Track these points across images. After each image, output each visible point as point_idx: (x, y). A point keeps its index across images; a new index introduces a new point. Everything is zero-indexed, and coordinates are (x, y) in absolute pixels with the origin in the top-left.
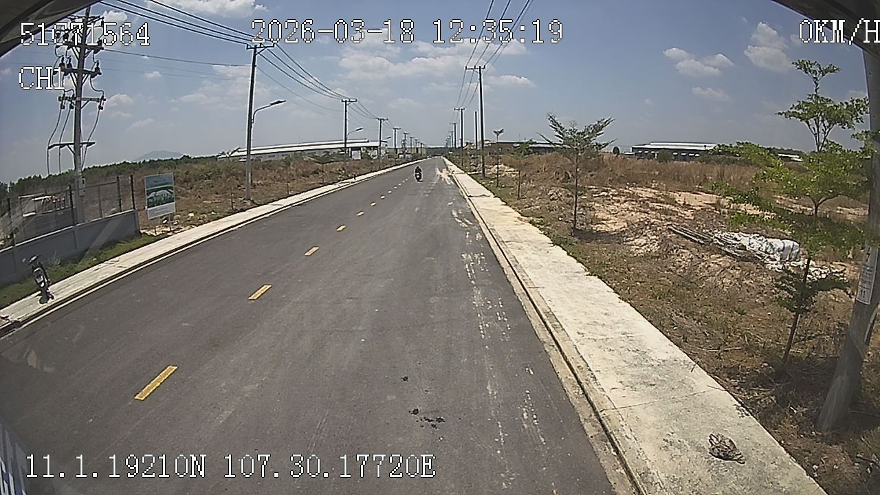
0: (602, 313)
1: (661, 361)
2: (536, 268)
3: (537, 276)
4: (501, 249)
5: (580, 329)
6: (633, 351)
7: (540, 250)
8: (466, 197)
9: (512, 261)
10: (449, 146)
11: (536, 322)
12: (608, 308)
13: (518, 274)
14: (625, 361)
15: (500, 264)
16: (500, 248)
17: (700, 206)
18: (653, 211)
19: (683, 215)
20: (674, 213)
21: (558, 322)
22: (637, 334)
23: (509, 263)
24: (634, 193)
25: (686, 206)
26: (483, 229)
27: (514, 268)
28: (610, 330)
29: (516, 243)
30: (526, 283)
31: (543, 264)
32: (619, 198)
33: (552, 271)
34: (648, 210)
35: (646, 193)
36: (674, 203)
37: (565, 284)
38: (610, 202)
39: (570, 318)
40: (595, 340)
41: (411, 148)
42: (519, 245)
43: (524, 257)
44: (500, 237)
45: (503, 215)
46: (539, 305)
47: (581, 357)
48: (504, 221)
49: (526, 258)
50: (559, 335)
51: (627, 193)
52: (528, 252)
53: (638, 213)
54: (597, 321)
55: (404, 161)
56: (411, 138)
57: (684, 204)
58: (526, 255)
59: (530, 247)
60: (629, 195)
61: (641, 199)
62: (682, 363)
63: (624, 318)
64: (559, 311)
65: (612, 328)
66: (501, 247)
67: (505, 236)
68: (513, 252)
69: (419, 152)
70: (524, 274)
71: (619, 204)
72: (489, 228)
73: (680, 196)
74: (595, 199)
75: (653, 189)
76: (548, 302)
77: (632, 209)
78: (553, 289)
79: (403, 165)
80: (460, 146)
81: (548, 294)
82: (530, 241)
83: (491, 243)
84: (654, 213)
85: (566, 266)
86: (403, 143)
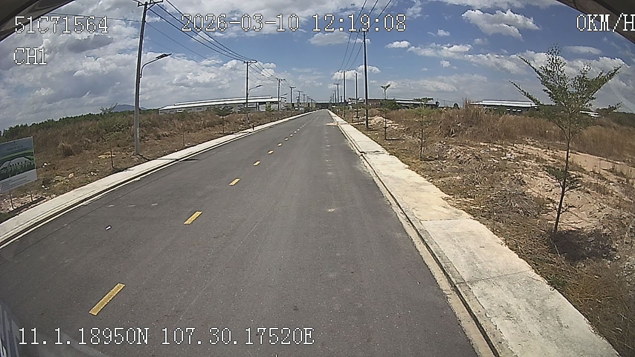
10: (333, 102)
41: (304, 103)
55: (299, 113)
56: (304, 95)
69: (310, 106)
79: (298, 116)
86: (298, 98)
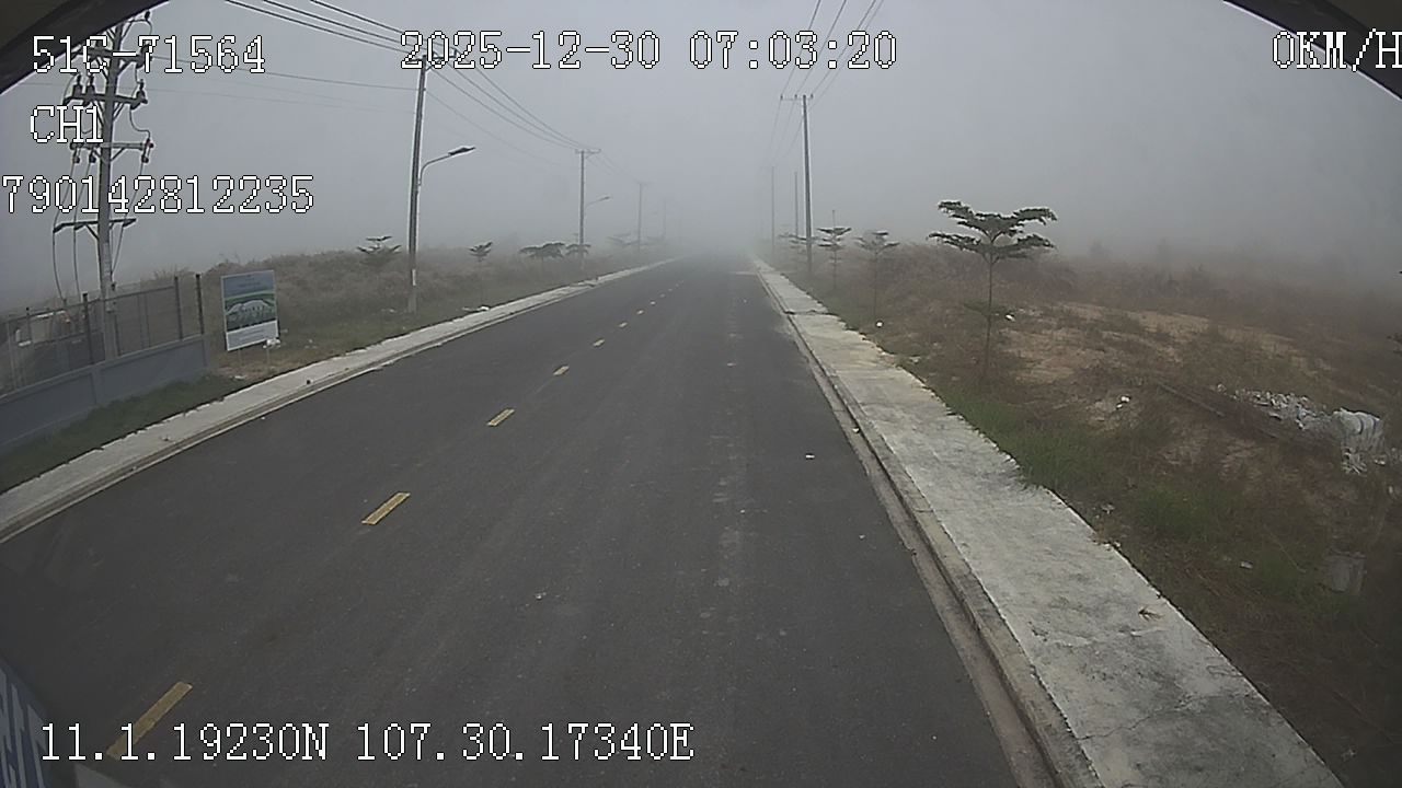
0: (1073, 577)
3: (931, 484)
4: (855, 422)
5: (1037, 620)
6: (1150, 676)
7: (928, 422)
8: (782, 314)
9: (879, 448)
14: (1137, 706)
15: (854, 451)
16: (852, 417)
17: (1185, 337)
19: (1165, 356)
20: (1147, 350)
22: (1150, 630)
26: (817, 376)
27: (883, 462)
28: (1094, 622)
29: (883, 409)
30: (912, 499)
32: (1047, 321)
33: (958, 470)
34: (1102, 344)
37: (987, 502)
39: (1013, 593)
40: (1070, 649)
42: (889, 411)
43: (901, 436)
44: (850, 394)
45: (851, 349)
46: (945, 555)
47: (1051, 698)
48: (853, 361)
49: (905, 441)
51: (1056, 310)
52: (905, 426)
53: (1087, 350)
54: (1066, 597)
57: (1159, 333)
58: (903, 434)
60: (1062, 315)
64: (985, 572)
65: (1098, 616)
66: (855, 416)
67: (859, 391)
68: (878, 429)
70: (907, 479)
72: (828, 373)
73: (1144, 317)
75: (1094, 303)
76: (960, 550)
77: (1074, 341)
78: (967, 515)
81: (959, 530)
82: (907, 405)
83: (833, 405)
84: (1113, 349)
85: (981, 459)
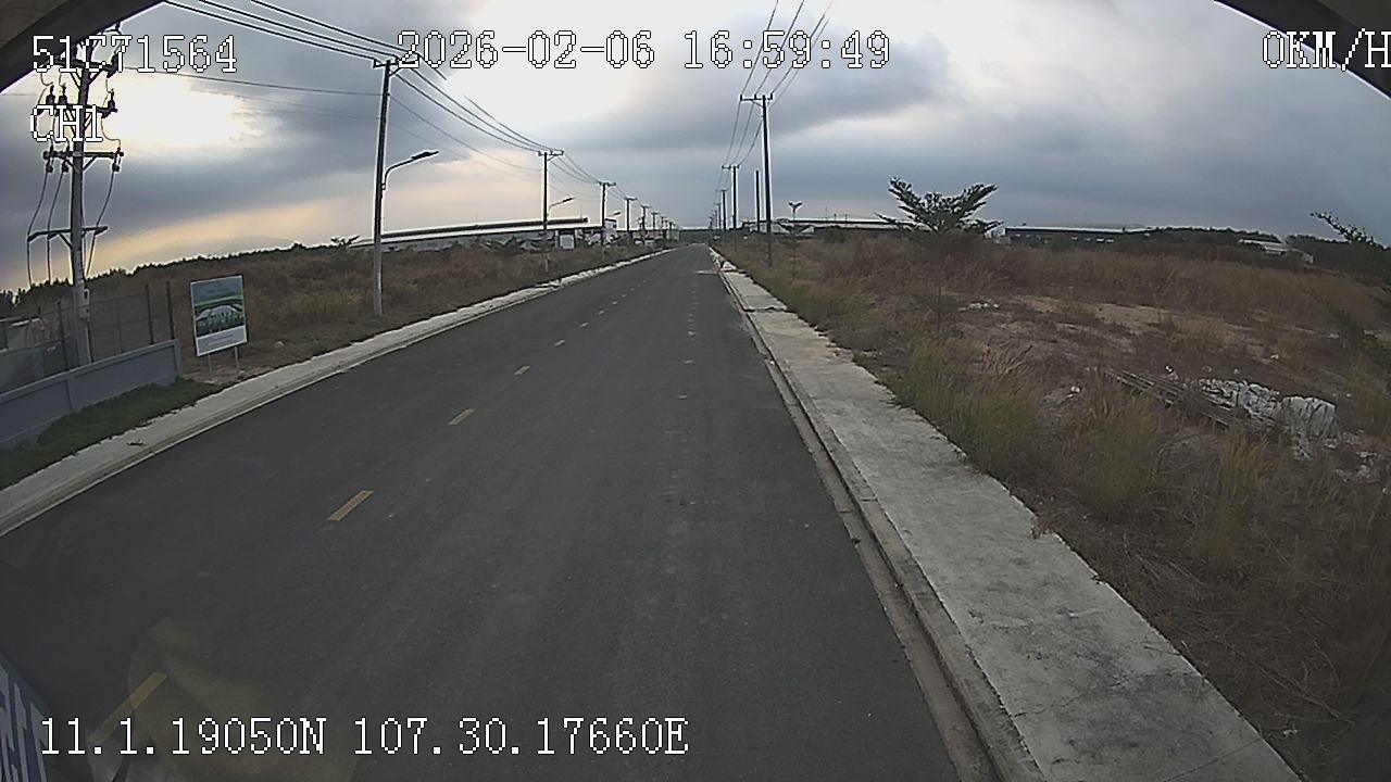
0: (1013, 561)
1: (1141, 679)
2: (873, 455)
4: (806, 415)
5: (974, 602)
6: (1086, 655)
7: (878, 414)
8: (741, 311)
10: (714, 228)
11: (881, 584)
12: (1023, 549)
13: (839, 467)
15: (804, 445)
16: (803, 410)
17: (1139, 328)
18: (1064, 337)
19: (1118, 347)
20: (1100, 342)
21: (929, 583)
22: (1088, 612)
23: (823, 444)
24: (1025, 305)
25: (1119, 330)
27: (831, 454)
28: (1032, 604)
29: (834, 403)
30: (857, 489)
31: (883, 445)
32: (1003, 315)
33: (905, 461)
34: (1056, 336)
35: (1044, 305)
36: (1095, 322)
37: (932, 490)
38: (988, 322)
39: (952, 577)
40: (1006, 630)
41: (655, 230)
42: (840, 405)
43: (850, 428)
44: (804, 390)
45: (808, 345)
46: (887, 543)
48: (808, 356)
49: (854, 433)
50: (934, 620)
51: (1013, 304)
52: (856, 419)
53: (1041, 342)
54: (1005, 580)
55: (644, 251)
56: (654, 214)
57: (1114, 324)
58: (855, 426)
59: (858, 409)
60: (1018, 309)
61: (1039, 316)
62: (1182, 681)
63: (1055, 571)
64: (926, 557)
65: (1036, 598)
66: (806, 410)
67: (813, 387)
68: (828, 421)
69: (668, 237)
70: (854, 470)
71: (1003, 326)
72: (783, 370)
73: (1101, 310)
74: (962, 315)
75: (1052, 297)
76: (901, 536)
77: (1028, 334)
79: (641, 258)
80: (732, 226)
81: (901, 517)
82: (858, 399)
84: (1067, 341)
85: (928, 448)
86: (641, 221)
